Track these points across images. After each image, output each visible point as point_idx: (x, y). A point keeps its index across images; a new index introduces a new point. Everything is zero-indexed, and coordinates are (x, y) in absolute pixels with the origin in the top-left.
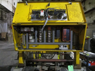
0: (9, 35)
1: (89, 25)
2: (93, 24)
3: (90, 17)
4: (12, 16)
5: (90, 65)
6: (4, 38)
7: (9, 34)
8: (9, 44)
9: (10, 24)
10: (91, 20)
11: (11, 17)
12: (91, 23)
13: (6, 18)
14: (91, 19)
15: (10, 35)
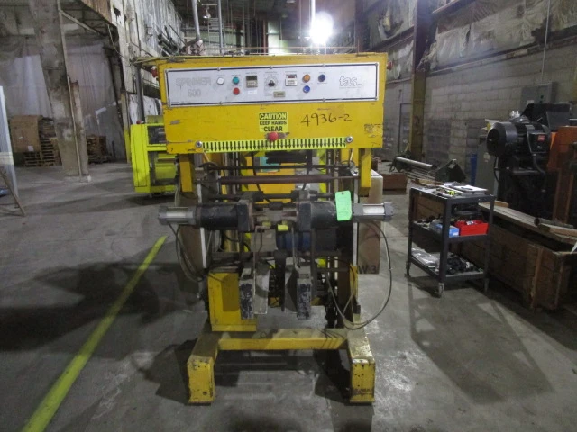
0: (62, 132)
1: (512, 58)
2: (529, 54)
3: (520, 8)
4: (61, 12)
5: (456, 234)
6: (31, 149)
7: (63, 125)
8: (69, 178)
9: (56, 63)
10: (523, 28)
11: (56, 20)
12: (521, 45)
13: (18, 23)
14: (524, 19)
15: (67, 132)
